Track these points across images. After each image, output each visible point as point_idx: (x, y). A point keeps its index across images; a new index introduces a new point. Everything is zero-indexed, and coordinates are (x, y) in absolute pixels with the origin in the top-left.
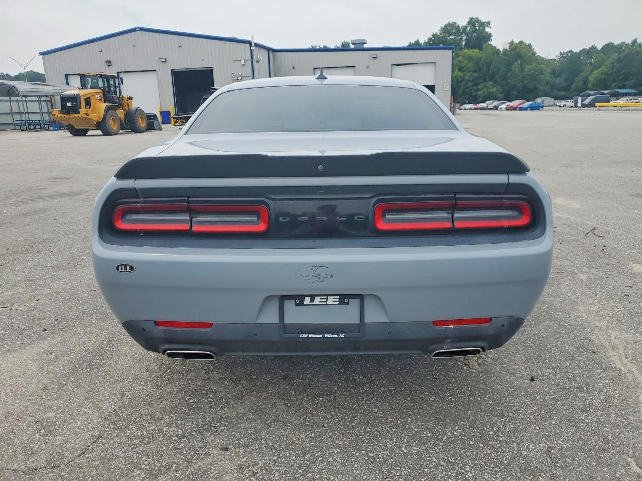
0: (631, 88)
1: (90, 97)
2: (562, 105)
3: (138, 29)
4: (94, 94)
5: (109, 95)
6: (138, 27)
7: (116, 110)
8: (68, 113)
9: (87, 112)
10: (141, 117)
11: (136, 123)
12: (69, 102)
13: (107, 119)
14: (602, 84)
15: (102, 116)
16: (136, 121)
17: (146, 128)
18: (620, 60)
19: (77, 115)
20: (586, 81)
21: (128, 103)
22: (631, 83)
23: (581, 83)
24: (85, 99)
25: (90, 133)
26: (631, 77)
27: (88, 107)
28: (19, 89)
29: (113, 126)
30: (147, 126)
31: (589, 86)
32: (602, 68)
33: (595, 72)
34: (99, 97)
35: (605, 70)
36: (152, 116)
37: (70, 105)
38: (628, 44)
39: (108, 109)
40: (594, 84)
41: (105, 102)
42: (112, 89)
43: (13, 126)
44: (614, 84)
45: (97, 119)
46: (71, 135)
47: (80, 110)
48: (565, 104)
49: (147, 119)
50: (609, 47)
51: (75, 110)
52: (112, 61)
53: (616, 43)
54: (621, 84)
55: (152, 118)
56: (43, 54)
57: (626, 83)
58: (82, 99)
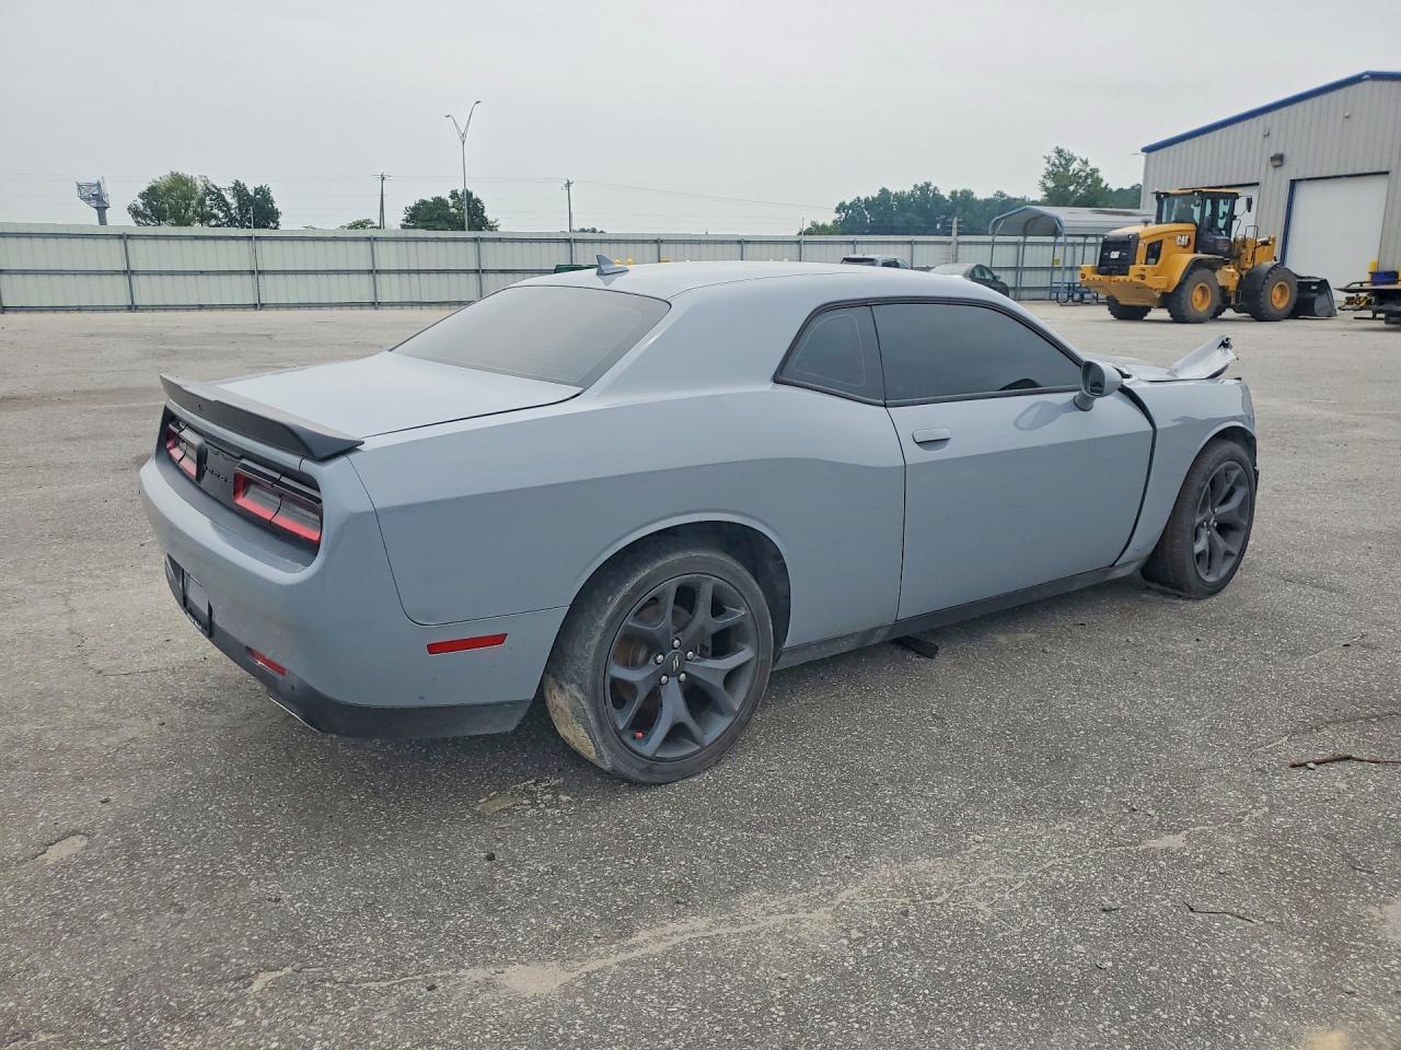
1: (1161, 241)
3: (1366, 77)
4: (1171, 235)
5: (1208, 238)
6: (1367, 73)
7: (1214, 270)
8: (1109, 273)
9: (1142, 273)
10: (1281, 286)
11: (1262, 299)
12: (1115, 250)
13: (1186, 287)
15: (1177, 279)
16: (1262, 294)
17: (1288, 311)
19: (1122, 278)
21: (1254, 253)
24: (1150, 244)
25: (1152, 315)
27: (1153, 260)
28: (1064, 224)
29: (1199, 302)
30: (1291, 306)
34: (1184, 240)
36: (1315, 284)
37: (1116, 255)
39: (1195, 265)
41: (1195, 252)
42: (1221, 223)
43: (1048, 293)
45: (1163, 286)
46: (1112, 317)
47: (1131, 267)
49: (1296, 289)
51: (1121, 267)
52: (1287, 156)
55: (1314, 288)
56: (1148, 150)
58: (1141, 245)
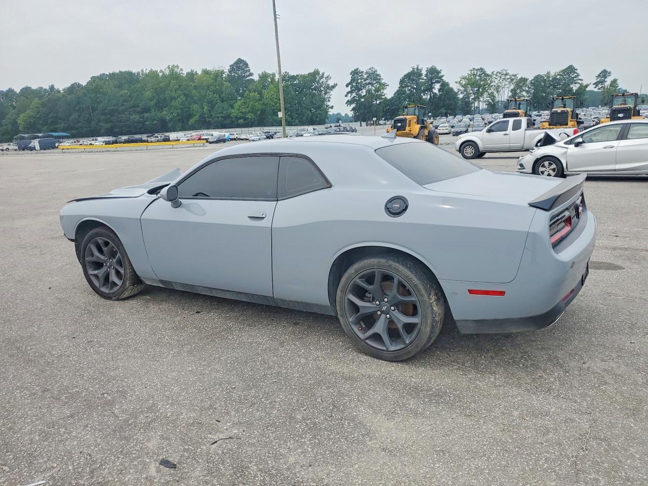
0: (63, 131)
2: (4, 149)
14: (33, 128)
18: (44, 105)
20: (14, 123)
22: (62, 126)
23: (10, 127)
26: (59, 121)
31: (21, 128)
32: (28, 112)
33: (22, 115)
35: (32, 114)
38: (45, 89)
40: (24, 128)
44: (46, 127)
48: (7, 147)
50: (26, 91)
53: (34, 87)
54: (52, 127)
57: (56, 126)
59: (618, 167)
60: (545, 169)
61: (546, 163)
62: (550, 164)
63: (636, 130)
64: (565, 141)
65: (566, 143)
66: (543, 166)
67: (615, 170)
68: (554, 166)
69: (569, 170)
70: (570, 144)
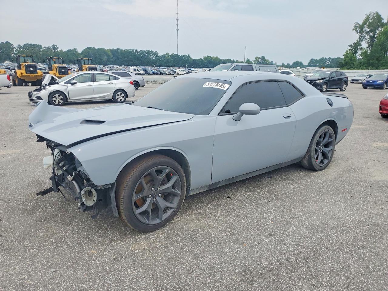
59: (95, 96)
60: (56, 99)
61: (57, 95)
62: (59, 96)
63: (98, 77)
64: (64, 82)
65: (65, 83)
66: (55, 97)
67: (94, 98)
68: (61, 97)
69: (70, 99)
70: (68, 84)
